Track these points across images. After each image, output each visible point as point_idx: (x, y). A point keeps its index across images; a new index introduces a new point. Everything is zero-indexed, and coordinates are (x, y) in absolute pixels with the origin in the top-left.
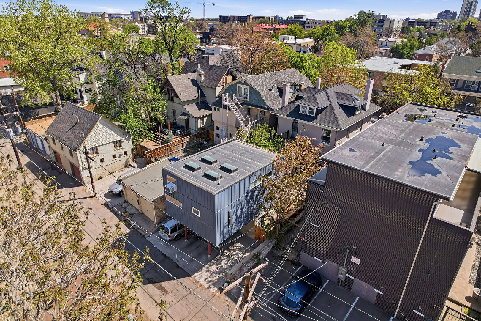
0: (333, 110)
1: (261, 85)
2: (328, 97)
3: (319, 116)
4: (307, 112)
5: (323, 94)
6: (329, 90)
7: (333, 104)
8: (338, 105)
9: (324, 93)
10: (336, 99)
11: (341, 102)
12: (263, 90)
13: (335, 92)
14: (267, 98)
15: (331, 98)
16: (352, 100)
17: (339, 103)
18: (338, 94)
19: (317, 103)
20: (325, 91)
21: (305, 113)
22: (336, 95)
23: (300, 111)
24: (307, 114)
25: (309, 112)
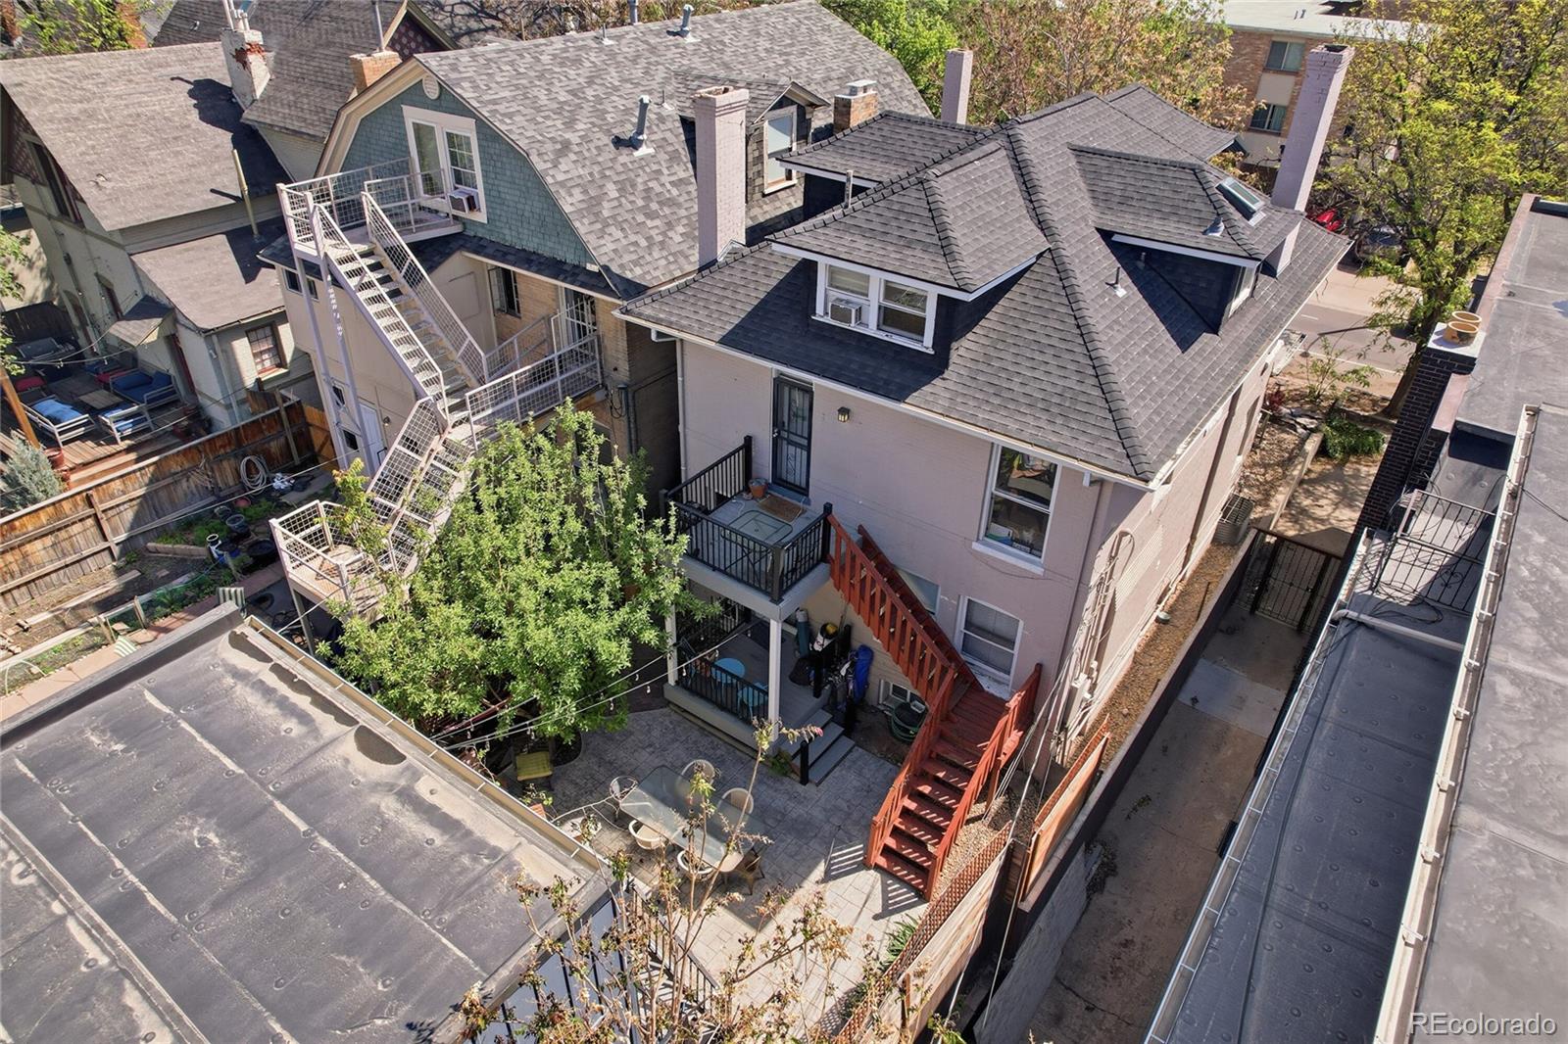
0: (1071, 296)
1: (559, 112)
2: (1029, 188)
3: (963, 350)
4: (872, 317)
5: (992, 167)
6: (1029, 135)
7: (1068, 251)
8: (1101, 248)
9: (1000, 161)
10: (1087, 203)
11: (1128, 229)
12: (566, 146)
13: (1079, 152)
14: (593, 205)
15: (1047, 195)
16: (1207, 212)
17: (1106, 235)
18: (1097, 161)
19: (945, 248)
20: (1002, 141)
21: (853, 326)
22: (1084, 173)
23: (820, 309)
24: (871, 329)
25: (888, 318)
